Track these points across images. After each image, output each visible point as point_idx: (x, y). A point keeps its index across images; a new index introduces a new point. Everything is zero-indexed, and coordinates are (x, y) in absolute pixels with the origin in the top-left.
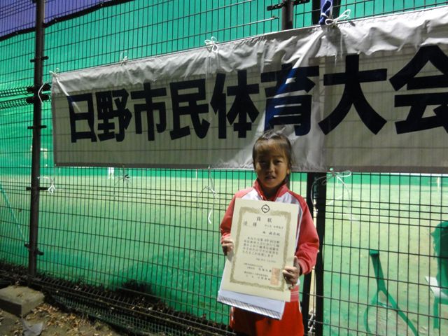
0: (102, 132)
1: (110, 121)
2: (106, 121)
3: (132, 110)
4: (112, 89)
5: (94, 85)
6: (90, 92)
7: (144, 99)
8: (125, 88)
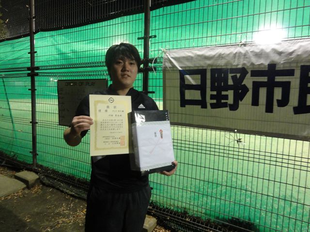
0: (214, 101)
1: (224, 93)
2: (219, 93)
3: (250, 86)
4: (229, 67)
5: (209, 62)
6: (204, 68)
7: (266, 78)
8: (246, 67)
